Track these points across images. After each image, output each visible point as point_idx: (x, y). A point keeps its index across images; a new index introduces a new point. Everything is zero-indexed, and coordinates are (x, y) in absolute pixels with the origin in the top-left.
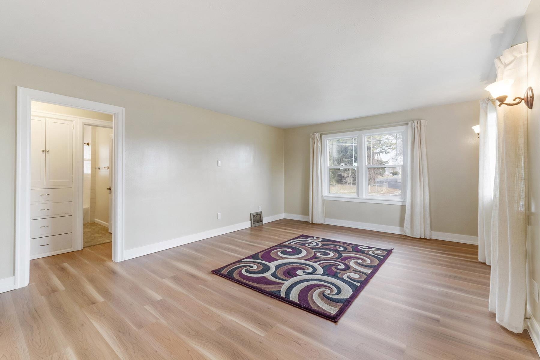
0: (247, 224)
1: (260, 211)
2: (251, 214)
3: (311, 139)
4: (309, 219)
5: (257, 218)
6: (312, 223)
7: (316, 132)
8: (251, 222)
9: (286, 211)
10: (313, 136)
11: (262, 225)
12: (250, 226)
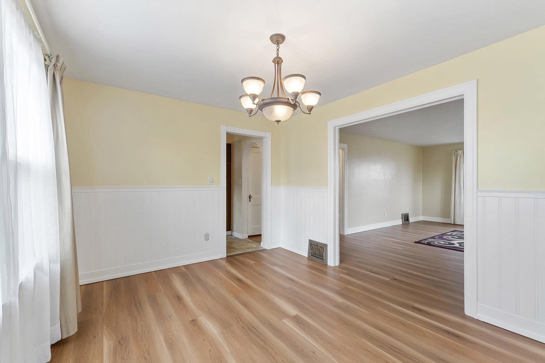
0: (400, 222)
1: (407, 212)
2: (402, 214)
3: (453, 156)
4: (451, 220)
5: (406, 218)
6: (454, 224)
7: (460, 150)
8: (402, 220)
9: (424, 214)
10: (456, 153)
11: (409, 223)
12: (402, 223)
